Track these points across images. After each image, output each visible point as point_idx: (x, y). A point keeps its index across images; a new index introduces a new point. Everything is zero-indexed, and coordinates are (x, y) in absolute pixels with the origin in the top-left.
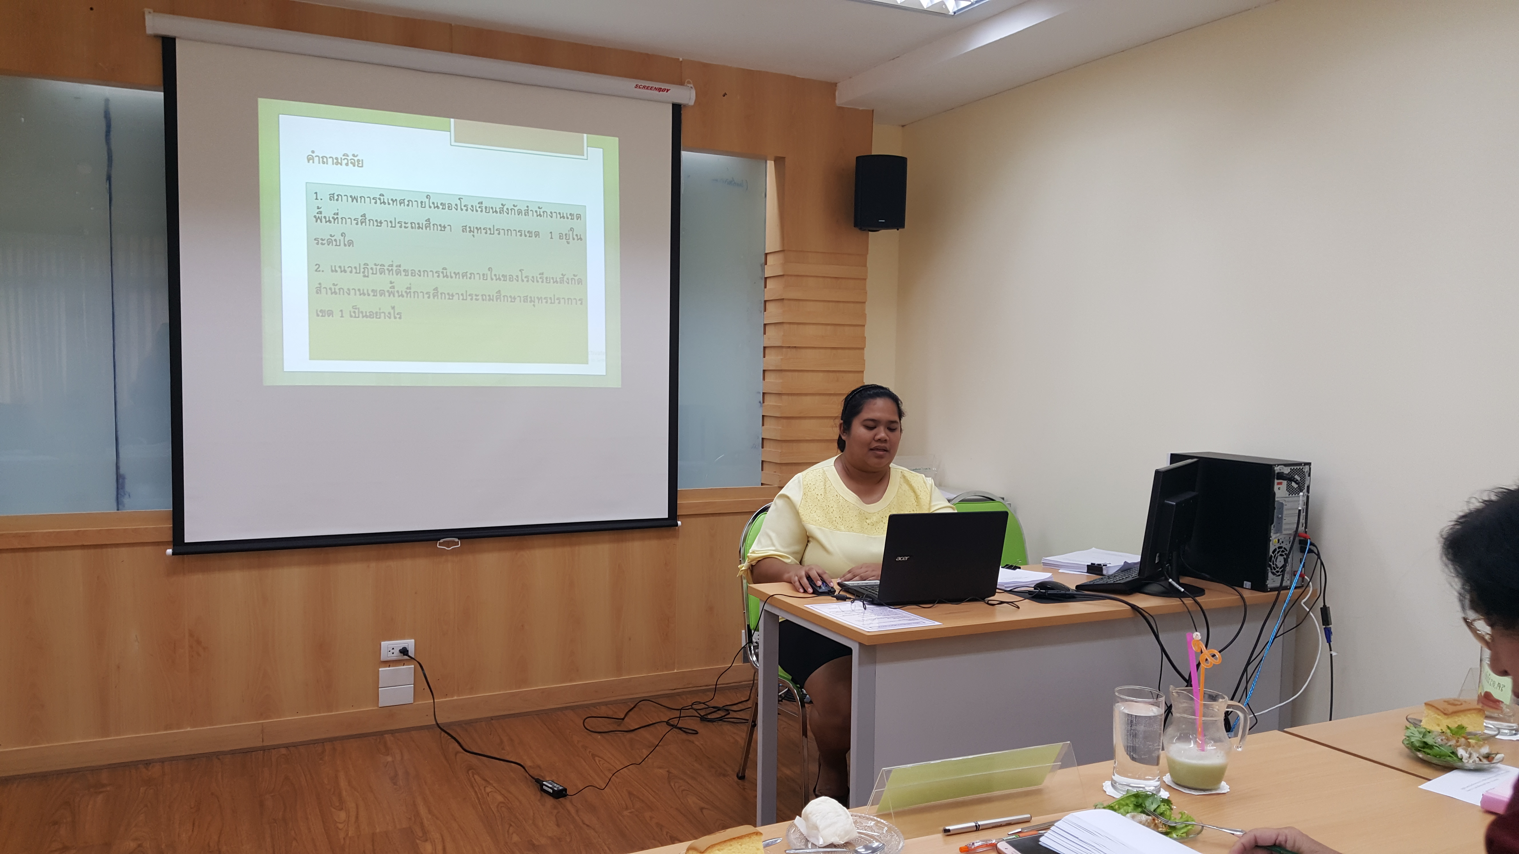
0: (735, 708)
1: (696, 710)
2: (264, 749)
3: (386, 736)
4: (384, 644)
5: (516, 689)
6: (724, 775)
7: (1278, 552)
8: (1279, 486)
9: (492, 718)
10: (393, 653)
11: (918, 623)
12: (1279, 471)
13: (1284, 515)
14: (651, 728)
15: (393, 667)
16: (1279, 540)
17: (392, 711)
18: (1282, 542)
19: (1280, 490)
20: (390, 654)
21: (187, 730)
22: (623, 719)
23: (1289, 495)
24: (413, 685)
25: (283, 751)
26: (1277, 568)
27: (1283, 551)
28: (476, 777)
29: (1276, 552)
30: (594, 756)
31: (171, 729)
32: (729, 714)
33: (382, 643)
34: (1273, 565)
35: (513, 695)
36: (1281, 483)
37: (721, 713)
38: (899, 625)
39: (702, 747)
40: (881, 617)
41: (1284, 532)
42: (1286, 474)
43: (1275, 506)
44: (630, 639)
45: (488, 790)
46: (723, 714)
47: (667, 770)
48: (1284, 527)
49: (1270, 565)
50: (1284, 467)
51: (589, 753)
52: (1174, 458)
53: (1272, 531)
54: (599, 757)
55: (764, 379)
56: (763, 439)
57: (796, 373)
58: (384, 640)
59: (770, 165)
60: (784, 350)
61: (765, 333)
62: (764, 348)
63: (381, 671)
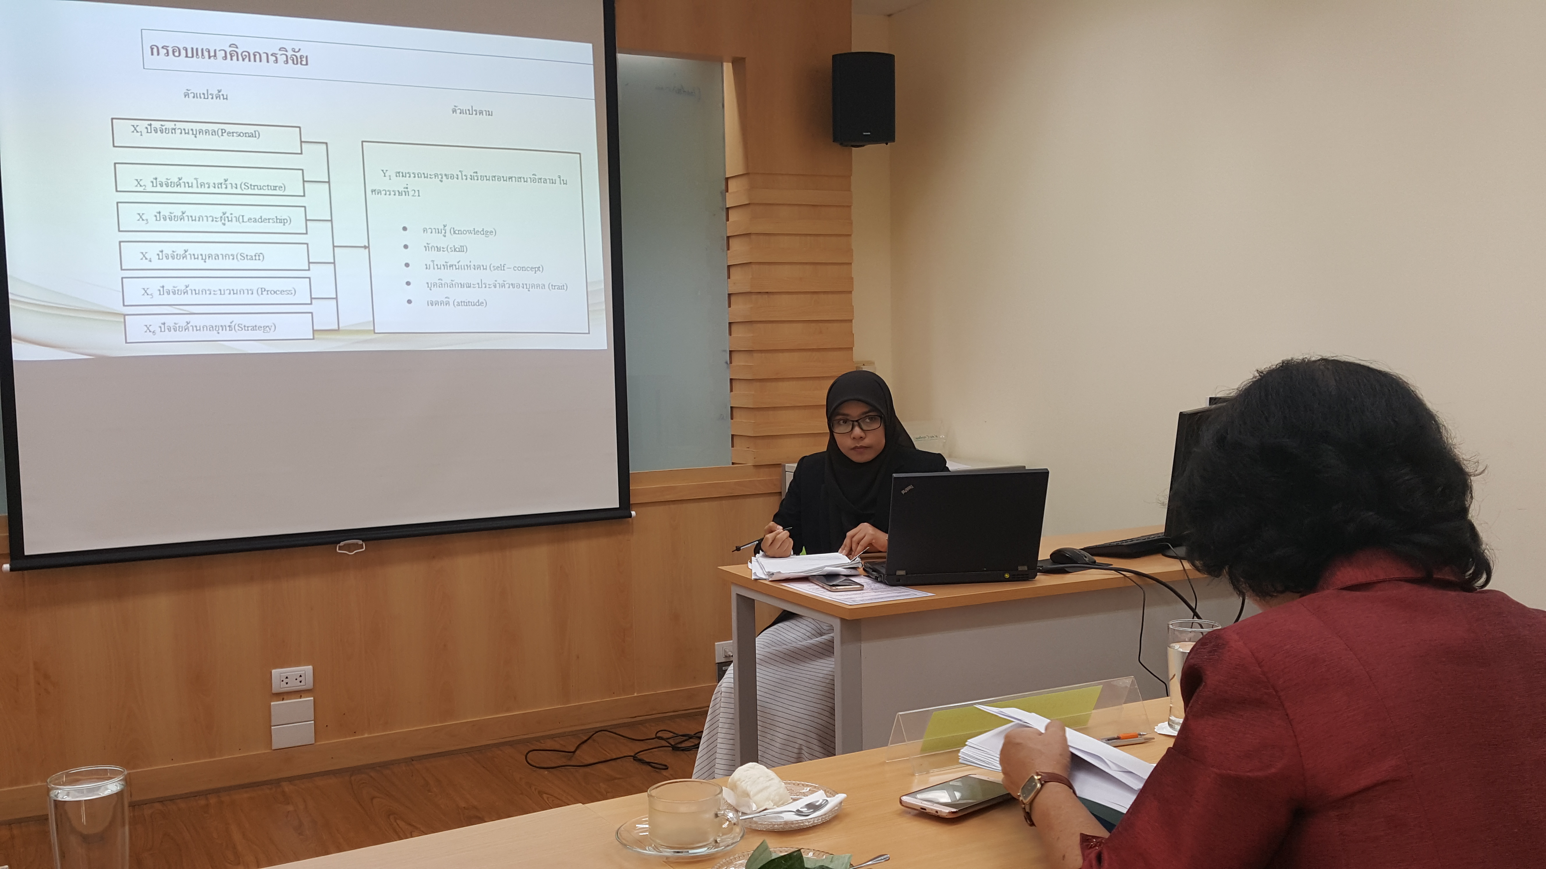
1: (664, 739)
2: (134, 805)
3: (284, 784)
4: (276, 672)
5: (439, 723)
9: (412, 759)
10: (287, 683)
14: (612, 763)
15: (287, 700)
17: (289, 753)
20: (283, 684)
22: (575, 752)
24: (313, 722)
33: (273, 671)
35: (435, 730)
44: (578, 657)
55: (730, 334)
56: (731, 407)
57: (770, 325)
58: (275, 668)
59: (728, 68)
60: (754, 297)
61: (729, 277)
62: (730, 295)
63: (273, 704)
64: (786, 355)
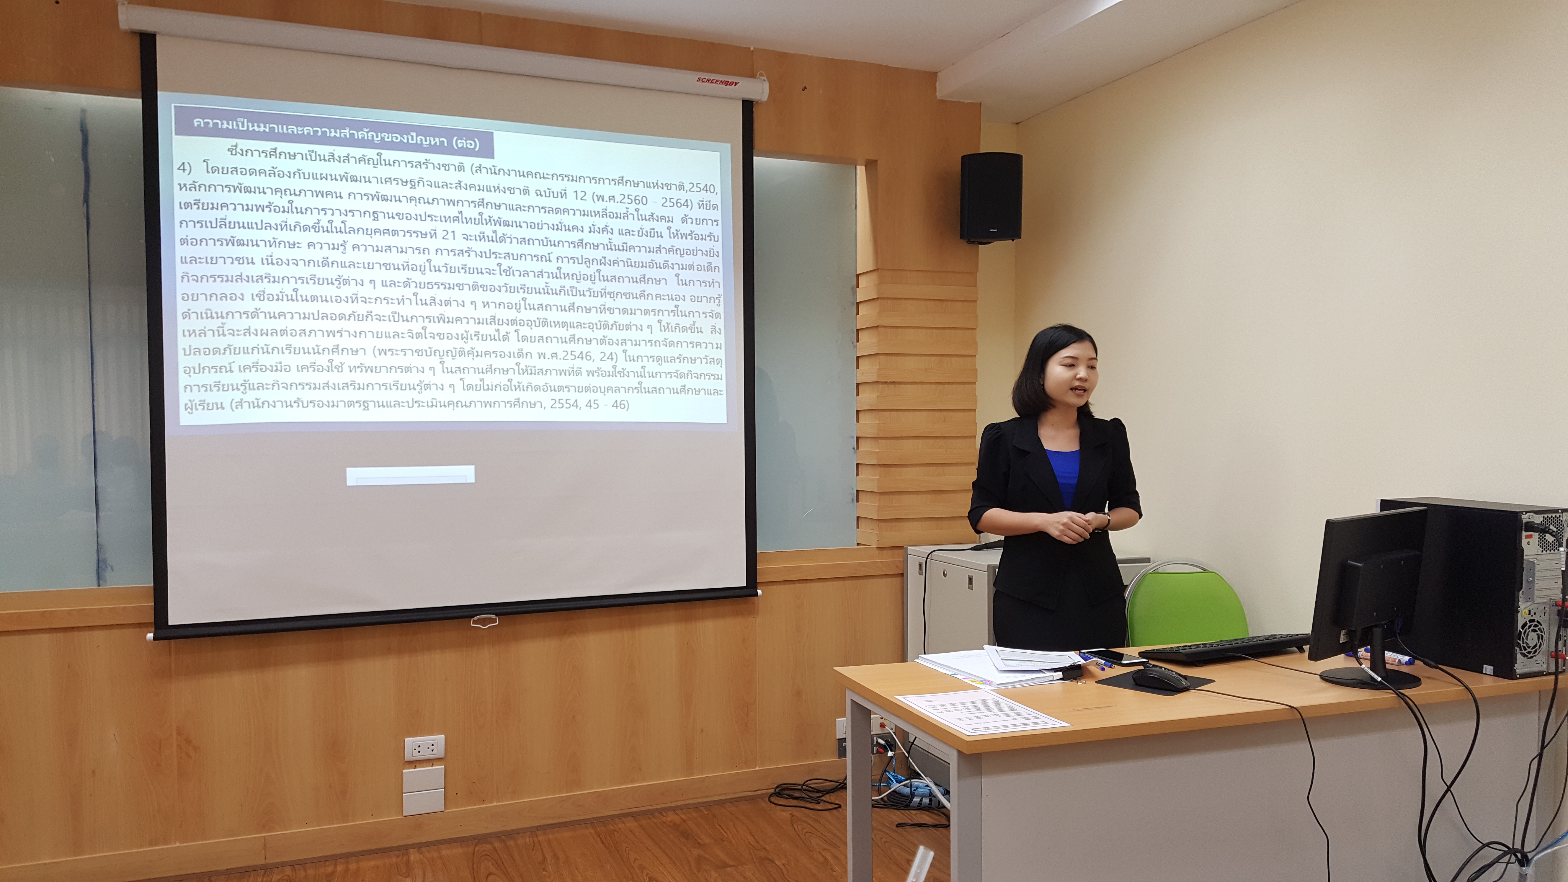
2: (267, 869)
3: (411, 850)
4: (409, 741)
5: (567, 793)
7: (1530, 627)
8: (1528, 540)
9: (538, 828)
10: (419, 752)
12: (1528, 520)
13: (1536, 578)
15: (419, 767)
16: (1530, 611)
17: (419, 821)
18: (1535, 614)
19: (1530, 545)
20: (416, 752)
23: (1542, 551)
24: (443, 790)
25: (287, 871)
26: (1529, 647)
27: (1536, 626)
29: (1527, 627)
33: (407, 739)
34: (1524, 643)
35: (563, 800)
36: (1531, 536)
41: (1537, 601)
42: (1538, 524)
43: (1524, 566)
44: (702, 731)
48: (1536, 593)
49: (1519, 643)
50: (1535, 515)
52: (1385, 504)
53: (1520, 599)
55: (858, 421)
56: (858, 491)
57: (895, 413)
58: (410, 735)
59: (861, 169)
60: (881, 386)
61: (858, 368)
62: (858, 384)
63: (405, 772)
64: (911, 441)
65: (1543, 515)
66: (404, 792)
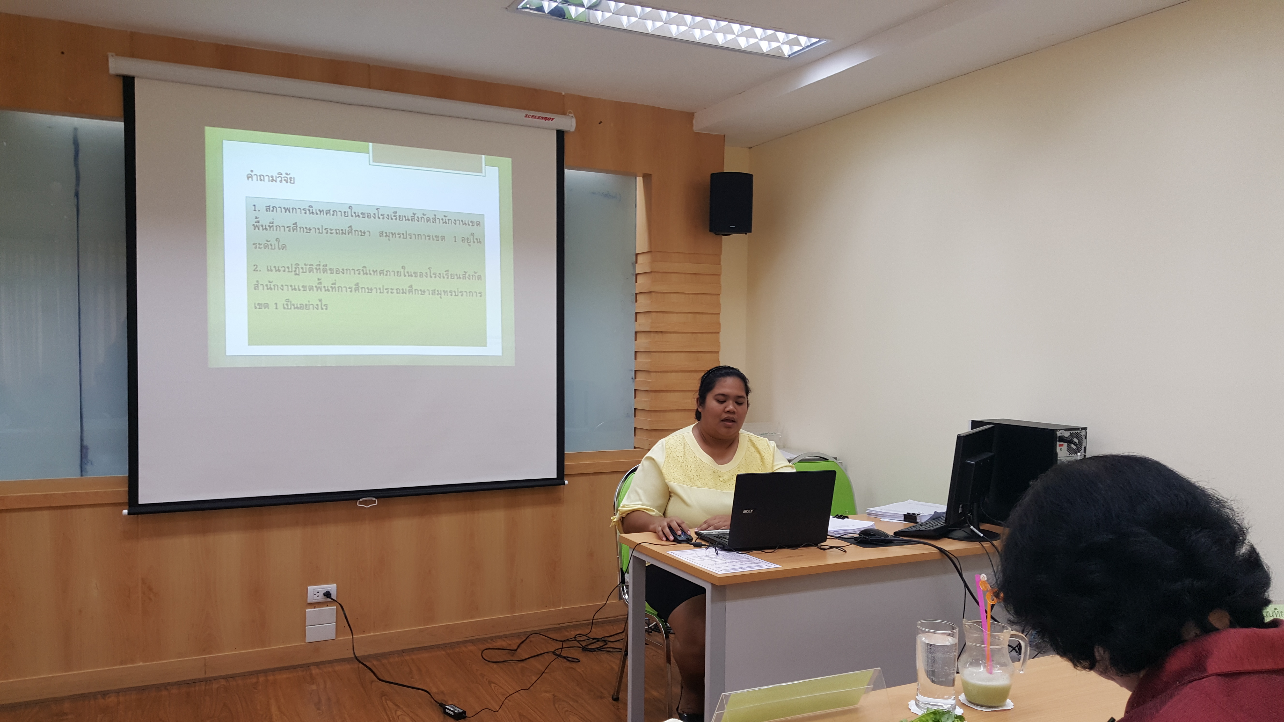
0: (611, 639)
1: (578, 641)
2: (207, 681)
3: (312, 667)
4: (310, 588)
5: (424, 626)
6: (602, 698)
8: (1061, 447)
9: (403, 651)
10: (318, 596)
11: (761, 566)
12: (1060, 435)
14: (540, 657)
15: (318, 608)
17: (317, 646)
19: (1062, 450)
20: (315, 597)
21: (139, 664)
22: (516, 650)
23: (1069, 455)
24: (335, 624)
25: (223, 682)
28: (388, 702)
30: (490, 683)
31: (126, 664)
32: (606, 644)
33: (309, 587)
35: (422, 631)
36: (1062, 445)
37: (600, 644)
38: (745, 567)
39: (582, 673)
40: (731, 561)
42: (1066, 437)
44: (522, 581)
45: (399, 713)
46: (601, 645)
47: (553, 693)
50: (1065, 432)
51: (486, 680)
52: (975, 424)
54: (494, 683)
55: (636, 359)
56: (635, 409)
57: (663, 354)
58: (311, 584)
59: (640, 180)
60: (652, 334)
61: (636, 321)
62: (636, 332)
63: (308, 611)
64: (673, 374)
65: (1070, 432)
66: (306, 625)
